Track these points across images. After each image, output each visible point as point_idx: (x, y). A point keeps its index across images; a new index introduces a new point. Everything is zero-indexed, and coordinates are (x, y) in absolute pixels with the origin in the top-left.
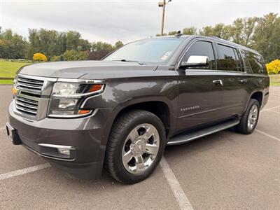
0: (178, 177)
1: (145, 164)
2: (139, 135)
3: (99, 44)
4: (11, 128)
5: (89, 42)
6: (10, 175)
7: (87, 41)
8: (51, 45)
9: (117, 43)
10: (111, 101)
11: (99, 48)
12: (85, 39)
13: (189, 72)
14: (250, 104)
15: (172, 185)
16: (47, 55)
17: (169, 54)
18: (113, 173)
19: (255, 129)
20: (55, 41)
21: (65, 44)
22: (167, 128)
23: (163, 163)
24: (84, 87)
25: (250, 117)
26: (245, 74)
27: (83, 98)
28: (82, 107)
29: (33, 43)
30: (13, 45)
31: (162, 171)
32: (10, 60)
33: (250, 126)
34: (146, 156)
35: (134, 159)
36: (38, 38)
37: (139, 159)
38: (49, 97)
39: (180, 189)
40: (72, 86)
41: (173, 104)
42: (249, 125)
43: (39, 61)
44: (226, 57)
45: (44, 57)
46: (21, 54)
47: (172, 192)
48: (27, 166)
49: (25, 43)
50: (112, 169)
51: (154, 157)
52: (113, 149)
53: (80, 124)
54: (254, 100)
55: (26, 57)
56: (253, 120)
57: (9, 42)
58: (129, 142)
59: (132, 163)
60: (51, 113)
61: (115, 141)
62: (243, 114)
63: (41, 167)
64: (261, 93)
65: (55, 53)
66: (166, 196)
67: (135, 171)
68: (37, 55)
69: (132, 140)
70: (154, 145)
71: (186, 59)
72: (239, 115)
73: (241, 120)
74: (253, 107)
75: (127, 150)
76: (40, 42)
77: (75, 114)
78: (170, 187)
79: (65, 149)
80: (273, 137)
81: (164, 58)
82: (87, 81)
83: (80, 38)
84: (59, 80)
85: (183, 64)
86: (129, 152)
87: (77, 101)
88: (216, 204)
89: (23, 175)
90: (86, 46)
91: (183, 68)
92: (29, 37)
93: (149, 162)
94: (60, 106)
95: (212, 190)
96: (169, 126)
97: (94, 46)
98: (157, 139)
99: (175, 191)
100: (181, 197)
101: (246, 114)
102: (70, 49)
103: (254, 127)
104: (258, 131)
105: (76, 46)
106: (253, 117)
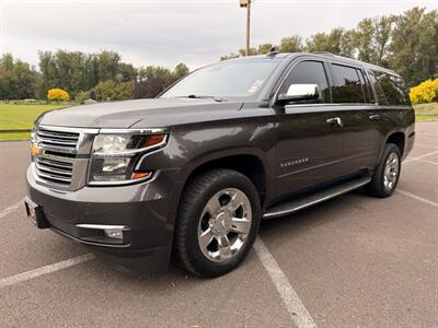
0: (281, 264)
1: (232, 248)
2: (222, 205)
3: (150, 69)
4: (33, 205)
5: (134, 66)
6: (35, 274)
7: (130, 66)
8: (75, 75)
9: (179, 67)
10: (178, 157)
11: (150, 76)
12: (127, 63)
13: (290, 109)
14: (387, 152)
15: (272, 276)
16: (70, 90)
17: (259, 83)
18: (187, 262)
19: (396, 189)
20: (80, 69)
21: (96, 72)
22: (262, 193)
23: (259, 245)
24: (138, 140)
25: (387, 171)
26: (376, 106)
27: (138, 155)
28: (137, 168)
29: (47, 73)
30: (15, 78)
31: (258, 257)
32: (13, 102)
33: (388, 184)
34: (232, 235)
35: (215, 241)
36: (53, 65)
37: (223, 240)
38: (88, 156)
39: (285, 281)
40: (121, 139)
41: (268, 158)
42: (386, 183)
43: (57, 100)
44: (347, 82)
45: (64, 94)
46: (28, 90)
47: (273, 286)
48: (58, 260)
49: (34, 73)
50: (184, 257)
51: (245, 236)
52: (184, 228)
53: (134, 194)
54: (393, 145)
55: (37, 95)
56: (392, 176)
57: (9, 73)
58: (208, 216)
59: (213, 246)
60: (91, 179)
61: (187, 215)
62: (376, 168)
63: (78, 260)
64: (402, 135)
65: (82, 87)
66: (265, 292)
67: (218, 257)
68: (53, 92)
69: (212, 211)
70: (244, 219)
71: (285, 89)
72: (370, 168)
73: (373, 178)
74: (391, 156)
75: (204, 228)
76: (56, 70)
77: (127, 179)
78: (270, 279)
79: (115, 230)
80: (423, 200)
81: (253, 90)
82: (142, 131)
83: (119, 62)
84: (102, 131)
85: (281, 97)
86: (208, 230)
87: (128, 160)
88: (338, 299)
89: (54, 273)
90: (129, 73)
91: (281, 104)
92: (41, 65)
93: (238, 245)
94: (105, 169)
95: (331, 281)
96: (265, 190)
97: (143, 74)
98: (248, 211)
99: (278, 285)
100: (287, 291)
101: (381, 167)
102: (105, 79)
103: (395, 186)
104: (400, 191)
105: (114, 74)
106: (391, 170)
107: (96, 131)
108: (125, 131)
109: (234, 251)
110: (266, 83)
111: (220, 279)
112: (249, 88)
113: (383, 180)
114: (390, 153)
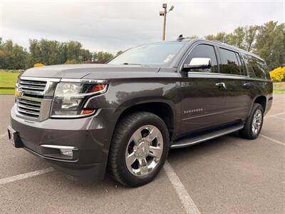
2: (143, 137)
4: (13, 131)
6: (12, 179)
8: (52, 56)
10: (114, 103)
11: (100, 58)
13: (191, 75)
14: (254, 109)
15: (176, 188)
18: (117, 175)
19: (260, 135)
22: (171, 130)
23: (167, 167)
24: (88, 87)
25: (254, 121)
27: (87, 98)
28: (85, 107)
29: (34, 53)
30: (13, 56)
31: (166, 175)
32: (11, 71)
33: (255, 131)
34: (149, 158)
35: (137, 162)
36: (38, 48)
37: (143, 161)
38: (52, 97)
39: (185, 191)
40: (75, 86)
41: (177, 108)
42: (253, 129)
44: (229, 63)
46: (21, 64)
48: (29, 171)
49: (25, 53)
50: (115, 171)
51: (158, 159)
52: (116, 151)
53: (83, 125)
54: (258, 105)
55: (27, 67)
56: (258, 125)
57: (10, 53)
58: (133, 144)
59: (136, 165)
60: (53, 113)
61: (119, 142)
62: (247, 119)
63: (43, 172)
64: (265, 98)
66: (171, 198)
67: (139, 173)
69: (136, 140)
70: (158, 148)
71: (188, 61)
72: (243, 119)
73: (245, 125)
74: (257, 112)
75: (130, 151)
76: (40, 52)
77: (78, 114)
79: (67, 150)
80: (278, 142)
82: (90, 81)
83: (81, 48)
84: (62, 80)
85: (185, 66)
86: (133, 153)
87: (79, 101)
88: (222, 206)
89: (24, 180)
90: (87, 56)
91: (185, 70)
92: (30, 48)
93: (153, 165)
94: (63, 107)
95: (217, 193)
96: (173, 128)
97: (96, 56)
98: (161, 141)
99: (180, 194)
100: (186, 199)
101: (250, 119)
102: (71, 59)
103: (259, 132)
104: (262, 136)
106: (257, 121)
107: (58, 80)
108: (79, 80)
109: (150, 170)
111: (140, 189)
113: (251, 127)
114: (255, 111)
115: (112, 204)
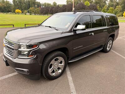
0: (72, 76)
1: (59, 72)
2: (56, 61)
3: (45, 3)
4: (5, 60)
5: (41, 3)
7: (39, 3)
8: (23, 5)
9: (54, 3)
11: (45, 6)
12: (38, 2)
13: (78, 32)
15: (69, 80)
16: (22, 10)
17: (69, 24)
20: (25, 3)
21: (29, 4)
25: (108, 45)
26: (106, 27)
27: (30, 51)
28: (30, 54)
29: (15, 4)
30: (6, 6)
32: (5, 13)
34: (59, 68)
35: (54, 70)
36: (17, 2)
37: (56, 70)
38: (17, 50)
39: (72, 81)
42: (107, 49)
43: (18, 13)
45: (20, 11)
46: (10, 10)
47: (68, 83)
49: (11, 4)
51: (62, 69)
55: (12, 11)
57: (4, 4)
58: (51, 65)
59: (53, 72)
60: (18, 56)
61: (45, 65)
64: (114, 35)
65: (25, 9)
66: (66, 85)
67: (54, 75)
68: (17, 11)
70: (62, 64)
72: (103, 45)
73: (103, 48)
74: (110, 41)
76: (18, 3)
78: (68, 81)
81: (67, 27)
83: (36, 1)
84: (20, 44)
85: (75, 29)
86: (52, 68)
87: (28, 52)
88: (85, 88)
90: (39, 5)
91: (75, 31)
92: (13, 2)
94: (22, 53)
95: (84, 82)
96: (69, 56)
97: (43, 5)
99: (70, 83)
100: (72, 85)
101: (106, 45)
102: (32, 7)
103: (110, 50)
105: (35, 5)
106: (110, 45)
110: (71, 24)
111: (55, 80)
112: (66, 25)
114: (109, 40)
115: (44, 88)
